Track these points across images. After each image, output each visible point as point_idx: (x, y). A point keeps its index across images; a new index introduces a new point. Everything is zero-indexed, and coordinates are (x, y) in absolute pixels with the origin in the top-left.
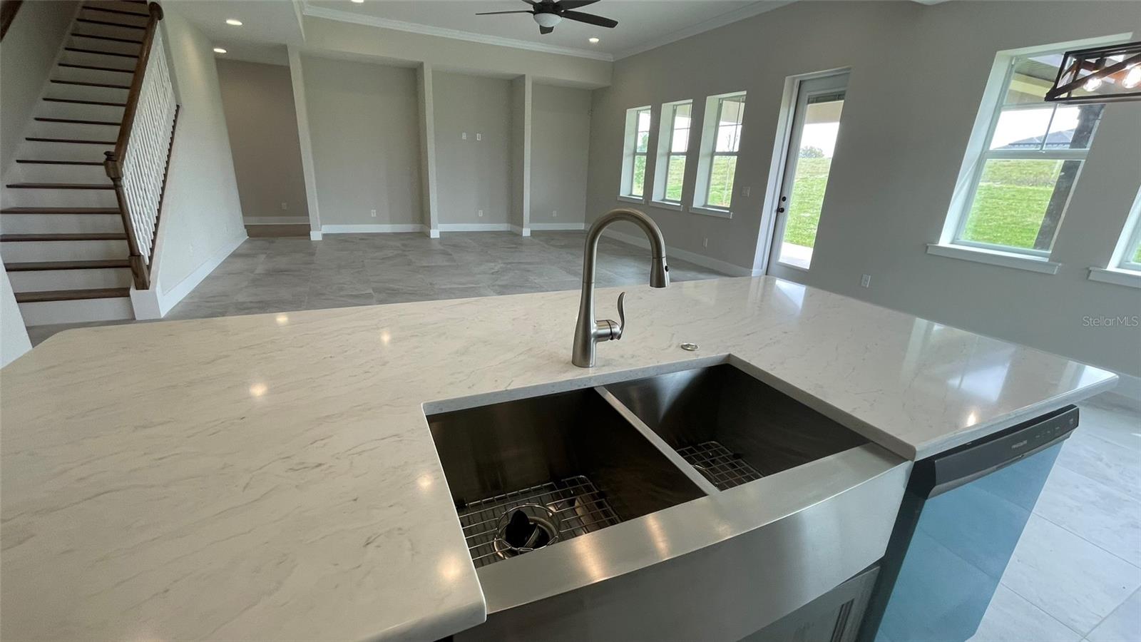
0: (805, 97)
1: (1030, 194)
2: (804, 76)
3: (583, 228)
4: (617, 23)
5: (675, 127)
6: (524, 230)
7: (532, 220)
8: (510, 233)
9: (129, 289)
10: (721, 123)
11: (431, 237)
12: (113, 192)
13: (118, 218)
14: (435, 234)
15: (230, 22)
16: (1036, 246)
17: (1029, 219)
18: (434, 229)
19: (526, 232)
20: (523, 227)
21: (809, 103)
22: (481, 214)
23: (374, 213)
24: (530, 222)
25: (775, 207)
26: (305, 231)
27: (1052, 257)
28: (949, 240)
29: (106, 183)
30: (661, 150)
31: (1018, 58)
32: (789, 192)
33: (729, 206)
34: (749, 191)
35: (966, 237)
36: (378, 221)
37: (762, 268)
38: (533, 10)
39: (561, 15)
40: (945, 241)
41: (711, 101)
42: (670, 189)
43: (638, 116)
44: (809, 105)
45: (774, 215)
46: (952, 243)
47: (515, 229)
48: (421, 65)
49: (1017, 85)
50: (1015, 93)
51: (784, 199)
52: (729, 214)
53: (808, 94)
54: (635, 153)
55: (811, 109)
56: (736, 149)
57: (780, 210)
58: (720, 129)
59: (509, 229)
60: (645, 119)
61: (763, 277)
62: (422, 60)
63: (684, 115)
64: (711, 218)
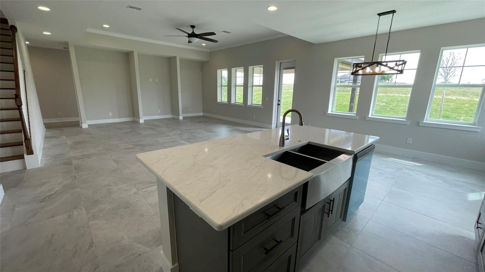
0: (282, 68)
1: (343, 95)
2: (281, 61)
3: (202, 115)
4: (218, 41)
5: (237, 76)
6: (180, 117)
7: (183, 113)
8: (173, 119)
9: (24, 155)
10: (255, 75)
11: (140, 122)
12: (18, 111)
13: (20, 122)
14: (142, 121)
15: (45, 33)
16: (349, 111)
17: (344, 103)
18: (141, 119)
19: (181, 118)
20: (179, 116)
21: (284, 69)
22: (159, 111)
23: (111, 114)
24: (182, 113)
25: (277, 104)
26: (77, 124)
27: (356, 114)
28: (331, 111)
29: (14, 107)
30: (233, 85)
31: (339, 60)
32: (281, 98)
33: (261, 104)
34: (268, 99)
35: (334, 110)
36: (113, 117)
37: (275, 124)
38: (188, 36)
39: (198, 38)
40: (329, 112)
41: (250, 68)
42: (238, 98)
43: (222, 72)
44: (284, 70)
45: (277, 106)
46: (331, 112)
47: (175, 117)
48: (132, 52)
49: (340, 66)
50: (340, 67)
51: (279, 101)
52: (262, 106)
53: (283, 67)
54: (222, 86)
55: (284, 71)
56: (261, 84)
57: (279, 105)
58: (254, 77)
59: (172, 117)
60: (225, 73)
61: (275, 129)
62: (134, 50)
63: (240, 72)
64: (254, 108)
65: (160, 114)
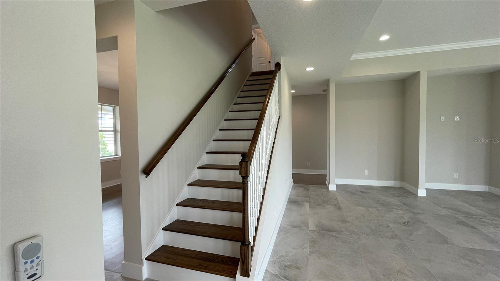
11: (419, 196)
14: (421, 193)
15: (308, 69)
18: (420, 189)
22: (456, 177)
23: (366, 172)
36: (369, 178)
47: (495, 190)
48: (417, 74)
65: (456, 182)
